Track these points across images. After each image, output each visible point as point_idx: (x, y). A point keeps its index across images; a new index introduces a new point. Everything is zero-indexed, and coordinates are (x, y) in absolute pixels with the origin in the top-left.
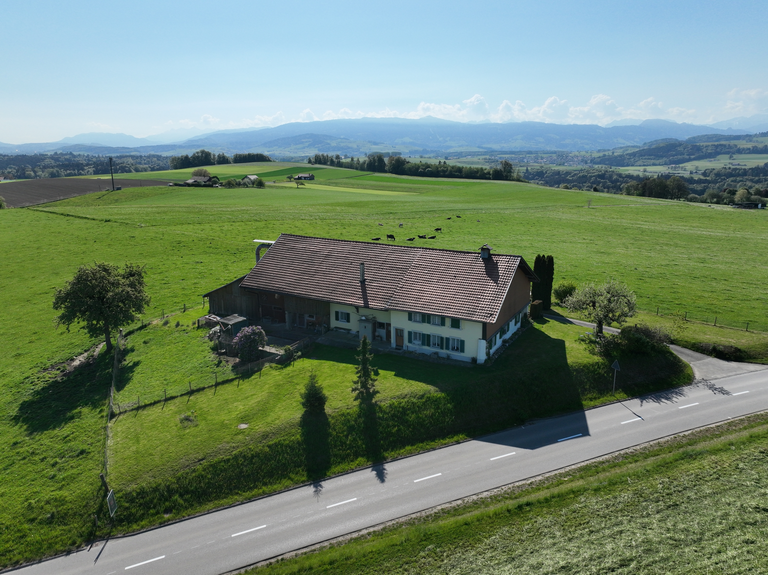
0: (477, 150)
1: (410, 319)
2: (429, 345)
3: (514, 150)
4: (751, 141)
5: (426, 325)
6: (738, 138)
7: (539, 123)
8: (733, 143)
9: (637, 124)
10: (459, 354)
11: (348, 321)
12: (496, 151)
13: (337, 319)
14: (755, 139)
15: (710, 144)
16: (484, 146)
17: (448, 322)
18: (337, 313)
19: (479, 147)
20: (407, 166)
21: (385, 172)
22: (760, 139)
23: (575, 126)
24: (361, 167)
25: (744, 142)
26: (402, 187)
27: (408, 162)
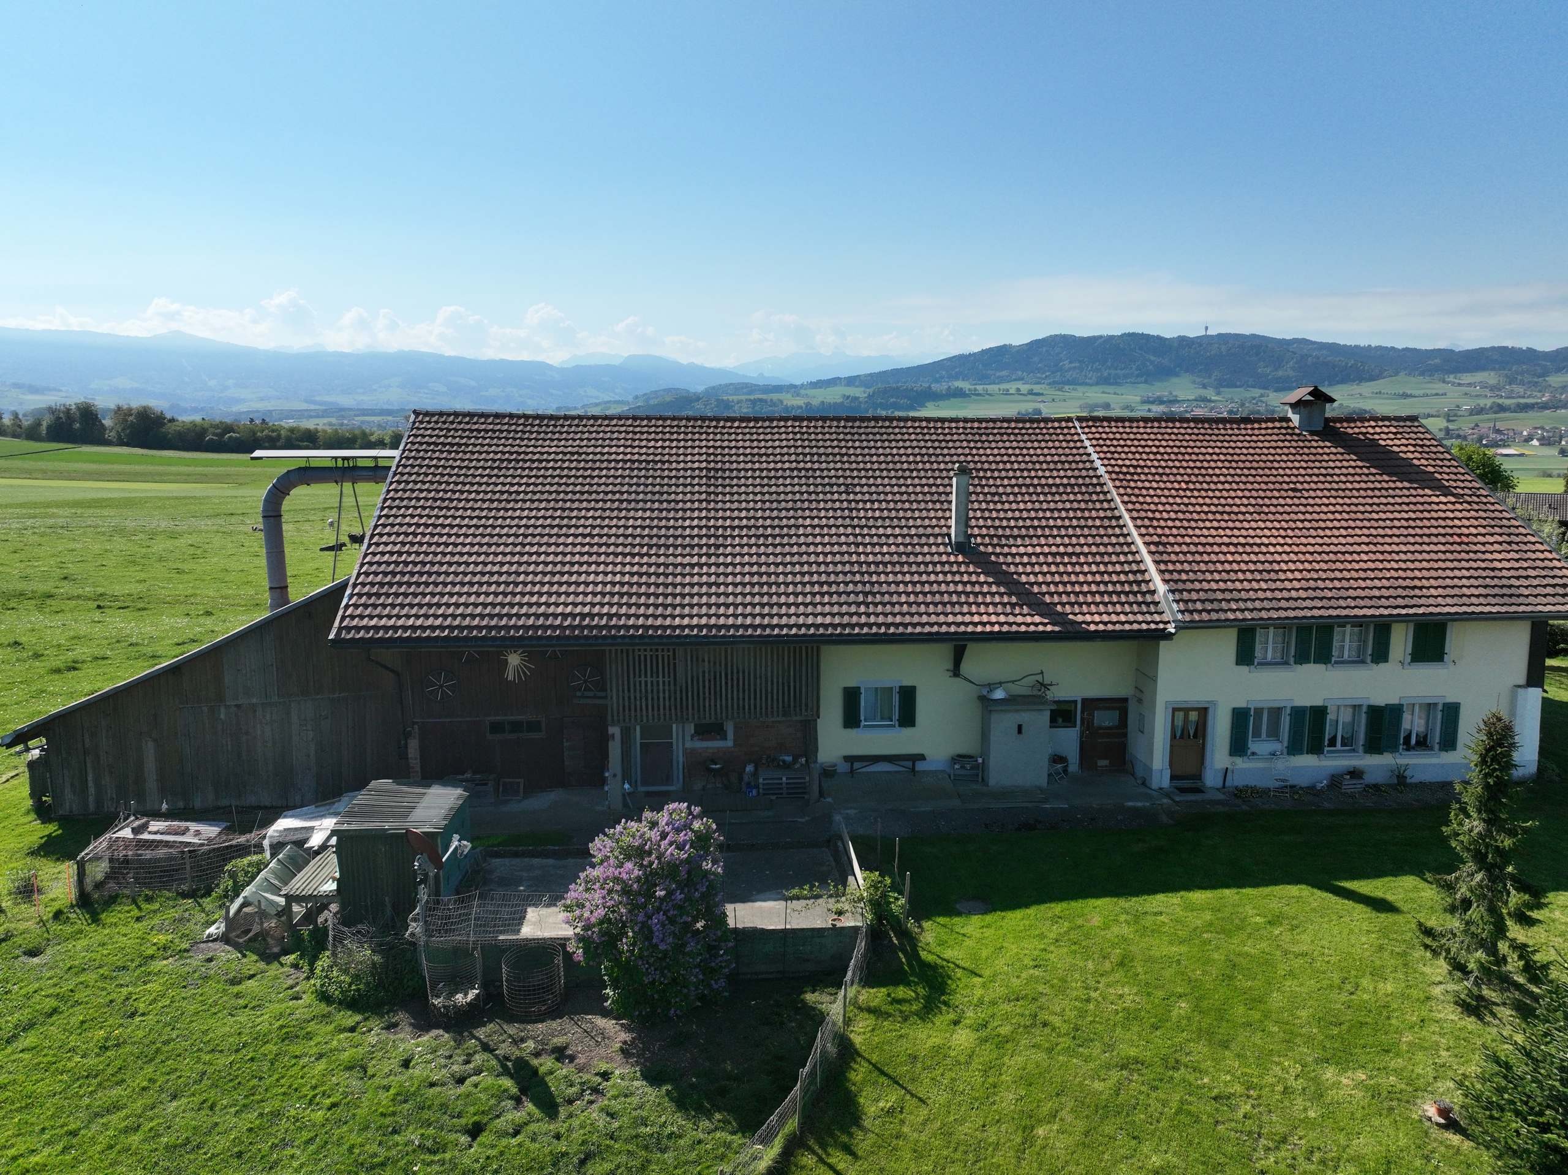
0: (304, 406)
1: (1245, 656)
2: (1316, 748)
3: (385, 407)
4: (798, 395)
5: (1312, 672)
6: (778, 389)
7: (430, 355)
8: (775, 396)
9: (616, 362)
10: (1434, 760)
11: (908, 718)
12: (350, 410)
13: (851, 719)
14: (803, 392)
15: (743, 397)
16: (318, 398)
17: (1401, 641)
18: (851, 697)
19: (306, 401)
20: (171, 428)
21: (108, 443)
22: (811, 392)
23: (503, 362)
24: (32, 434)
25: (789, 396)
26: (179, 474)
27: (172, 420)
